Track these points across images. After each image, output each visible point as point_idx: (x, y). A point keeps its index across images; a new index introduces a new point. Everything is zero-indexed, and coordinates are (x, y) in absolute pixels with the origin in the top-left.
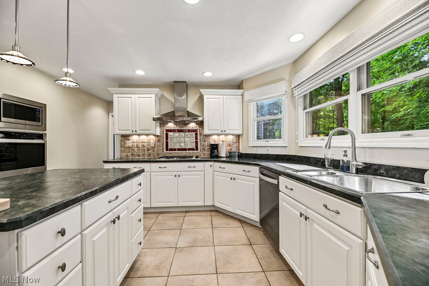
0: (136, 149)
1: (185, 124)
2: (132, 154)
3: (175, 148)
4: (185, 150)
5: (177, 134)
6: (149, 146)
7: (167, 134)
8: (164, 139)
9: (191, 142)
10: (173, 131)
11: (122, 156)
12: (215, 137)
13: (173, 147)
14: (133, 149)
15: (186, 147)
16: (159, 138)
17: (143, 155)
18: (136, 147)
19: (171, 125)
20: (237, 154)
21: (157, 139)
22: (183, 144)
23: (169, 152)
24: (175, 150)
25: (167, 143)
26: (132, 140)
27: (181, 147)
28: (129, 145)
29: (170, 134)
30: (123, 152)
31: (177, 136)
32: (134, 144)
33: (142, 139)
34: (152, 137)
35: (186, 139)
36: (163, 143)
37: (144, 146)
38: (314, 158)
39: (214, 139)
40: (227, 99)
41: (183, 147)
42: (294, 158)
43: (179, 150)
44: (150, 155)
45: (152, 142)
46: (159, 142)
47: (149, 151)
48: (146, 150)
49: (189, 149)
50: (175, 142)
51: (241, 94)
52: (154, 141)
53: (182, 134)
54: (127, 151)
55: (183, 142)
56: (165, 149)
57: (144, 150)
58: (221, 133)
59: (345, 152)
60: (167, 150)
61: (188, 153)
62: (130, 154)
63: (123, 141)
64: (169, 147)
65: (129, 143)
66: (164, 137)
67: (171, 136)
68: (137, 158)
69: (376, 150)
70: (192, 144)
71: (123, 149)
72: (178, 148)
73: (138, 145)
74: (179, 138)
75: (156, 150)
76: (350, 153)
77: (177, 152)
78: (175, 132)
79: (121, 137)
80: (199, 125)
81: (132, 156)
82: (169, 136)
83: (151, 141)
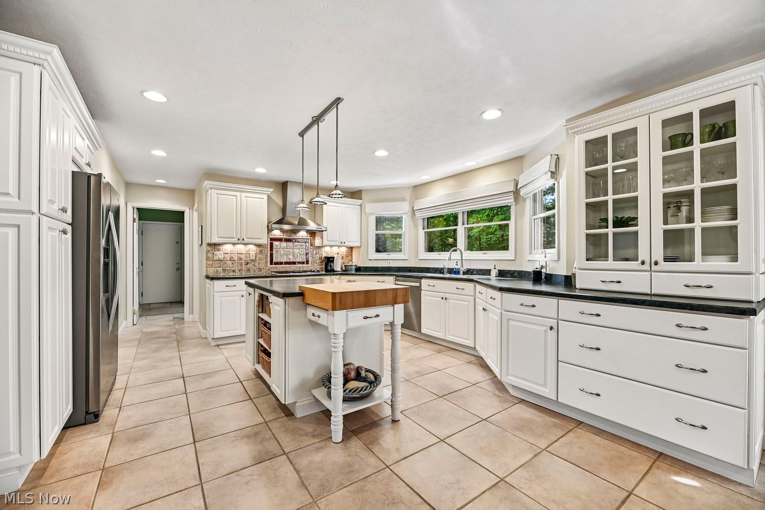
0: (230, 263)
1: (295, 232)
2: (224, 270)
3: (282, 261)
4: (294, 263)
5: (284, 244)
6: (248, 259)
7: (272, 245)
8: (268, 250)
9: (300, 254)
10: (280, 240)
11: (209, 273)
12: (327, 249)
13: (279, 260)
14: (225, 263)
15: (294, 261)
16: (261, 249)
17: (239, 270)
18: (230, 260)
19: (277, 233)
20: (354, 267)
21: (258, 249)
22: (291, 257)
23: (275, 266)
24: (281, 263)
25: (271, 255)
26: (224, 250)
27: (288, 261)
28: (220, 257)
29: (276, 243)
30: (210, 267)
31: (284, 247)
32: (226, 255)
33: (238, 250)
34: (252, 247)
35: (295, 250)
36: (267, 255)
37: (241, 259)
38: (433, 268)
39: (327, 252)
40: (347, 209)
41: (292, 260)
42: (414, 269)
43: (286, 263)
44: (249, 270)
45: (253, 253)
46: (261, 254)
47: (248, 266)
48: (244, 264)
49: (299, 263)
50: (282, 254)
51: (359, 204)
52: (254, 253)
53: (291, 244)
54: (217, 265)
55: (292, 254)
56: (269, 263)
57: (241, 265)
58: (341, 244)
59: (457, 262)
60: (271, 263)
61: (297, 267)
62: (220, 270)
63: (211, 252)
64: (275, 260)
65: (219, 255)
66: (267, 248)
67: (276, 246)
68: (231, 274)
69: (472, 261)
70: (302, 256)
71: (210, 263)
72: (286, 261)
73: (233, 258)
74: (287, 248)
75: (257, 264)
76: (459, 263)
77: (284, 266)
78: (282, 241)
79: (207, 246)
80: (310, 234)
81: (225, 272)
82: (274, 247)
83: (251, 252)
